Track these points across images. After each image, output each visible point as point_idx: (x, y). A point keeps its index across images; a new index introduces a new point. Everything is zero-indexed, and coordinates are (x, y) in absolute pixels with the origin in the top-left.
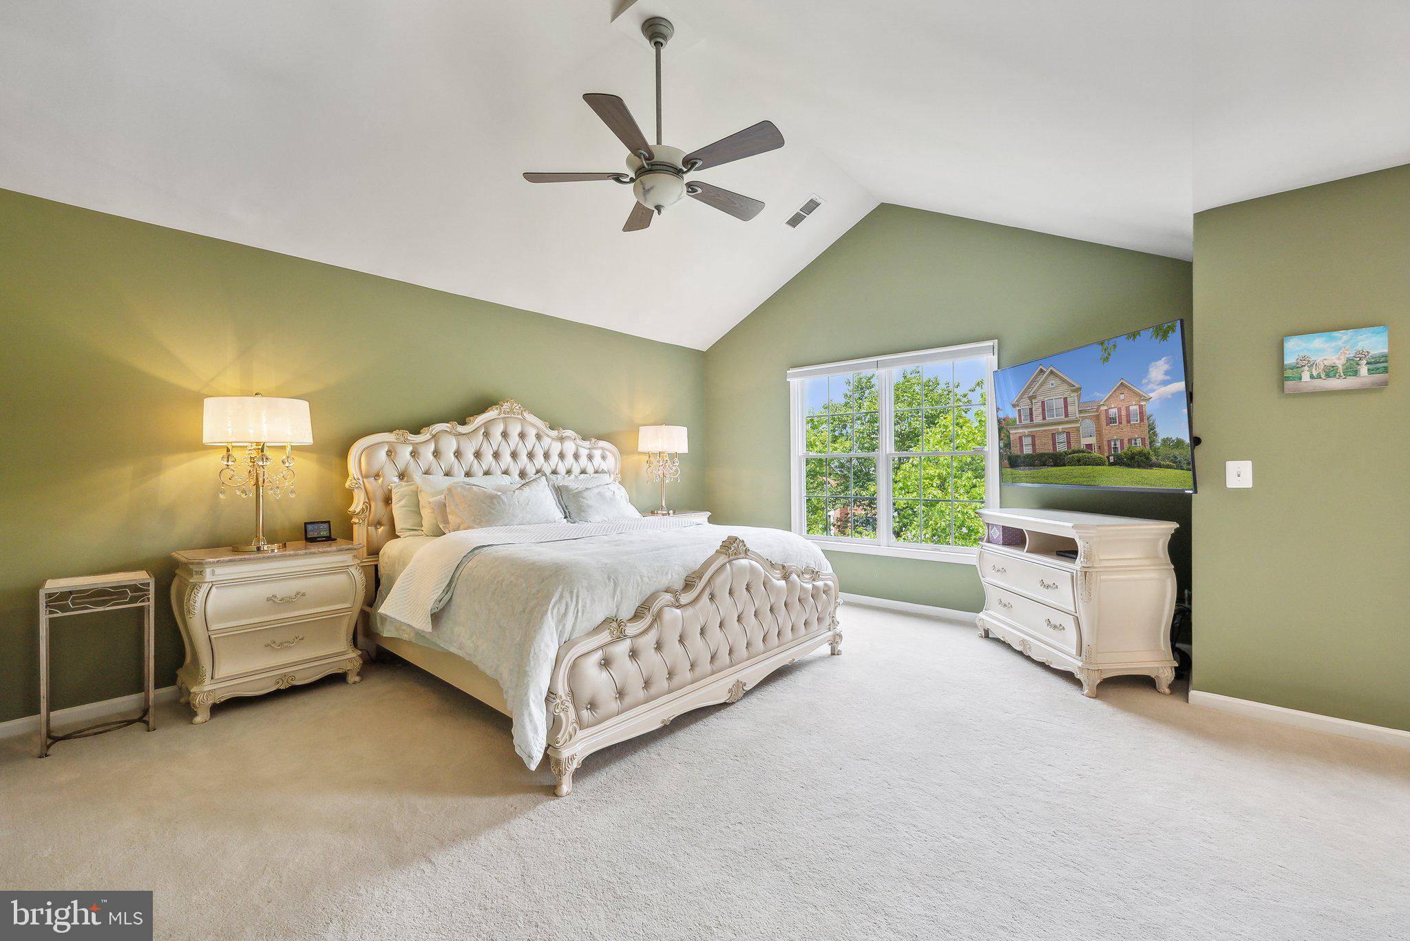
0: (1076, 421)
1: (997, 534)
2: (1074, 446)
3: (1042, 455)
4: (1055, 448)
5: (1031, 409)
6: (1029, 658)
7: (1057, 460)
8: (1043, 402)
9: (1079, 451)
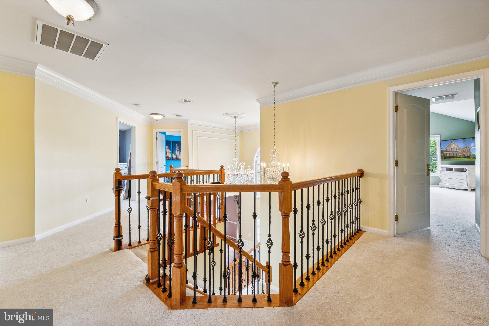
0: (458, 151)
1: (445, 169)
2: (457, 155)
3: (451, 157)
4: (454, 155)
5: (449, 149)
6: (454, 189)
7: (454, 157)
8: (452, 148)
9: (458, 156)
